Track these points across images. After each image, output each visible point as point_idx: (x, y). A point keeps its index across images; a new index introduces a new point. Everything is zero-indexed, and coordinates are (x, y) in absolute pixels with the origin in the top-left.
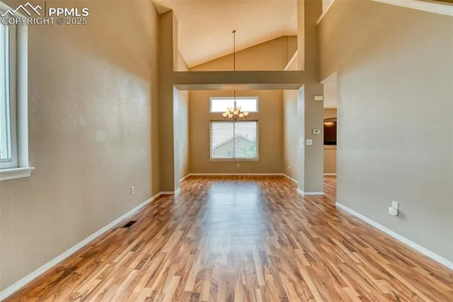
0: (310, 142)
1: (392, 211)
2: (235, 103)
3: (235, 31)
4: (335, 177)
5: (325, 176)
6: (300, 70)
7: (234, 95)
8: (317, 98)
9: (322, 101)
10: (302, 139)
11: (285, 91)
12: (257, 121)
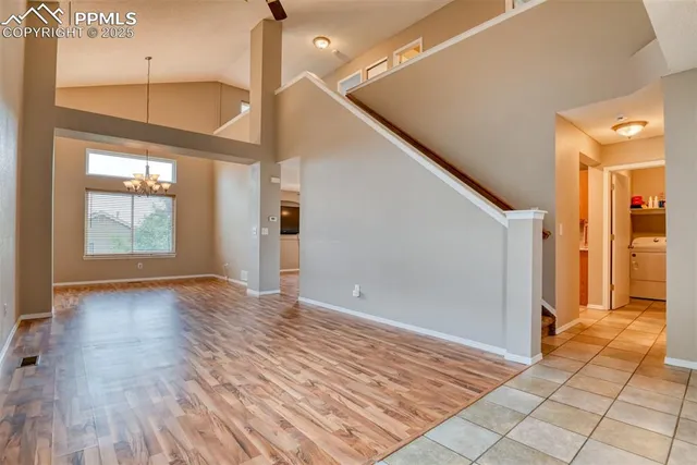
0: (266, 231)
1: (355, 293)
2: (148, 167)
3: (150, 58)
4: (298, 272)
5: (282, 274)
6: (253, 142)
7: (147, 154)
8: (274, 180)
9: (279, 185)
10: (255, 228)
11: (217, 162)
12: (173, 196)
